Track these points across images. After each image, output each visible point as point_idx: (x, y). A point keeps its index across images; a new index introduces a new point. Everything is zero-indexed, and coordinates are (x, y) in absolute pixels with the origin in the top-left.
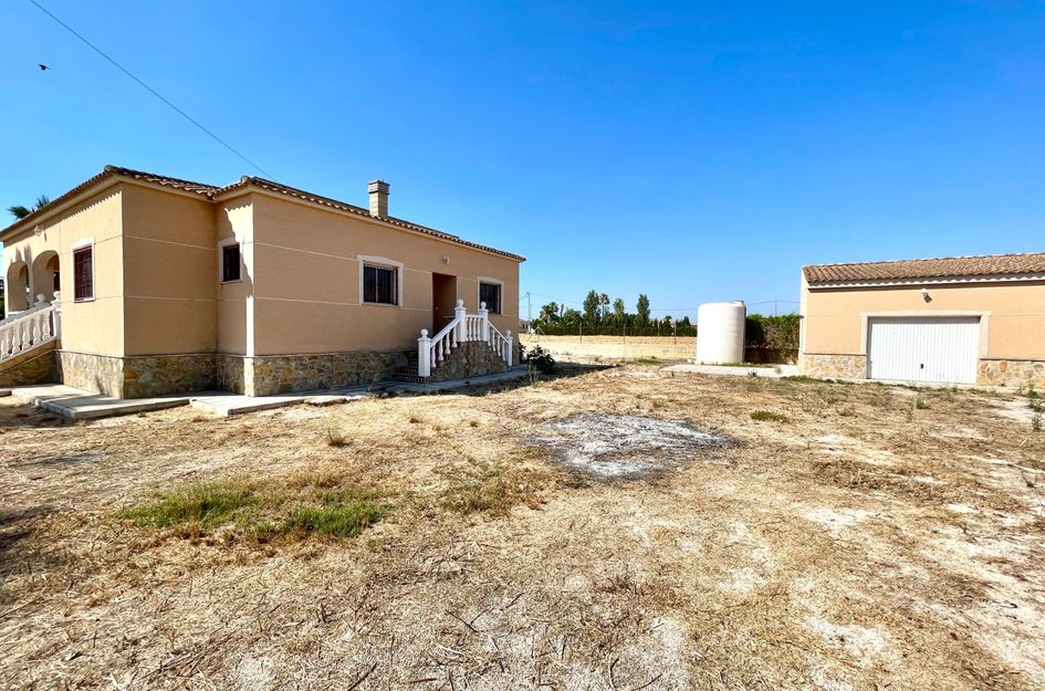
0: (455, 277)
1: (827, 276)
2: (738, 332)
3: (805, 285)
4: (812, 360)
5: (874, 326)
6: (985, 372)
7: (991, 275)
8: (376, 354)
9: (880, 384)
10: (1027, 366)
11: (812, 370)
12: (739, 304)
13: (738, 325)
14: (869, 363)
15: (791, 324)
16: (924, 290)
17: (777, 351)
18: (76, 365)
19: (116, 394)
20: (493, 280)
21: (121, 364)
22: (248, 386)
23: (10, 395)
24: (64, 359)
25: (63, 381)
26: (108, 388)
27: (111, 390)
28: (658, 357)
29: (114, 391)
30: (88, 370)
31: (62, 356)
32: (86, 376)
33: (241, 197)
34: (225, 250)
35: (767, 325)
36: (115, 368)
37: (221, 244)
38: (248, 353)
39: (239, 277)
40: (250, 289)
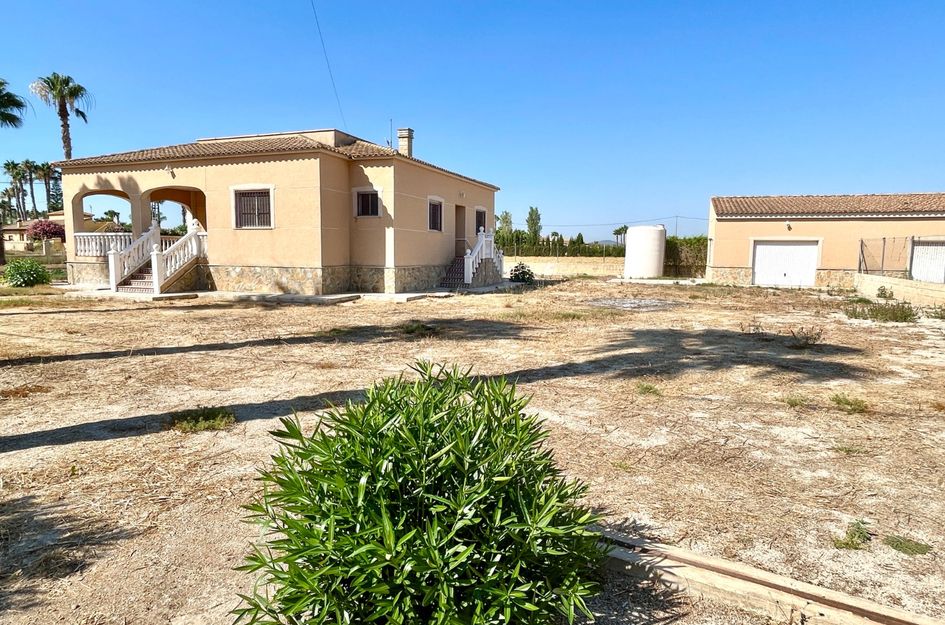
0: (464, 207)
2: (660, 251)
3: (713, 215)
4: (717, 271)
5: (758, 247)
8: (434, 267)
9: (759, 287)
10: (841, 273)
11: (716, 279)
12: (661, 228)
13: (660, 246)
14: (754, 273)
15: (700, 244)
16: (788, 222)
17: (689, 267)
18: (241, 275)
19: (309, 292)
20: (482, 208)
21: (319, 272)
22: (389, 287)
23: (197, 297)
24: (217, 271)
25: (213, 288)
26: (298, 289)
27: (302, 290)
28: (589, 274)
29: (306, 290)
30: (263, 278)
31: (212, 269)
32: (260, 282)
33: (381, 159)
34: (359, 194)
35: (682, 245)
36: (310, 275)
37: (355, 190)
38: (387, 266)
39: (377, 214)
40: (389, 223)
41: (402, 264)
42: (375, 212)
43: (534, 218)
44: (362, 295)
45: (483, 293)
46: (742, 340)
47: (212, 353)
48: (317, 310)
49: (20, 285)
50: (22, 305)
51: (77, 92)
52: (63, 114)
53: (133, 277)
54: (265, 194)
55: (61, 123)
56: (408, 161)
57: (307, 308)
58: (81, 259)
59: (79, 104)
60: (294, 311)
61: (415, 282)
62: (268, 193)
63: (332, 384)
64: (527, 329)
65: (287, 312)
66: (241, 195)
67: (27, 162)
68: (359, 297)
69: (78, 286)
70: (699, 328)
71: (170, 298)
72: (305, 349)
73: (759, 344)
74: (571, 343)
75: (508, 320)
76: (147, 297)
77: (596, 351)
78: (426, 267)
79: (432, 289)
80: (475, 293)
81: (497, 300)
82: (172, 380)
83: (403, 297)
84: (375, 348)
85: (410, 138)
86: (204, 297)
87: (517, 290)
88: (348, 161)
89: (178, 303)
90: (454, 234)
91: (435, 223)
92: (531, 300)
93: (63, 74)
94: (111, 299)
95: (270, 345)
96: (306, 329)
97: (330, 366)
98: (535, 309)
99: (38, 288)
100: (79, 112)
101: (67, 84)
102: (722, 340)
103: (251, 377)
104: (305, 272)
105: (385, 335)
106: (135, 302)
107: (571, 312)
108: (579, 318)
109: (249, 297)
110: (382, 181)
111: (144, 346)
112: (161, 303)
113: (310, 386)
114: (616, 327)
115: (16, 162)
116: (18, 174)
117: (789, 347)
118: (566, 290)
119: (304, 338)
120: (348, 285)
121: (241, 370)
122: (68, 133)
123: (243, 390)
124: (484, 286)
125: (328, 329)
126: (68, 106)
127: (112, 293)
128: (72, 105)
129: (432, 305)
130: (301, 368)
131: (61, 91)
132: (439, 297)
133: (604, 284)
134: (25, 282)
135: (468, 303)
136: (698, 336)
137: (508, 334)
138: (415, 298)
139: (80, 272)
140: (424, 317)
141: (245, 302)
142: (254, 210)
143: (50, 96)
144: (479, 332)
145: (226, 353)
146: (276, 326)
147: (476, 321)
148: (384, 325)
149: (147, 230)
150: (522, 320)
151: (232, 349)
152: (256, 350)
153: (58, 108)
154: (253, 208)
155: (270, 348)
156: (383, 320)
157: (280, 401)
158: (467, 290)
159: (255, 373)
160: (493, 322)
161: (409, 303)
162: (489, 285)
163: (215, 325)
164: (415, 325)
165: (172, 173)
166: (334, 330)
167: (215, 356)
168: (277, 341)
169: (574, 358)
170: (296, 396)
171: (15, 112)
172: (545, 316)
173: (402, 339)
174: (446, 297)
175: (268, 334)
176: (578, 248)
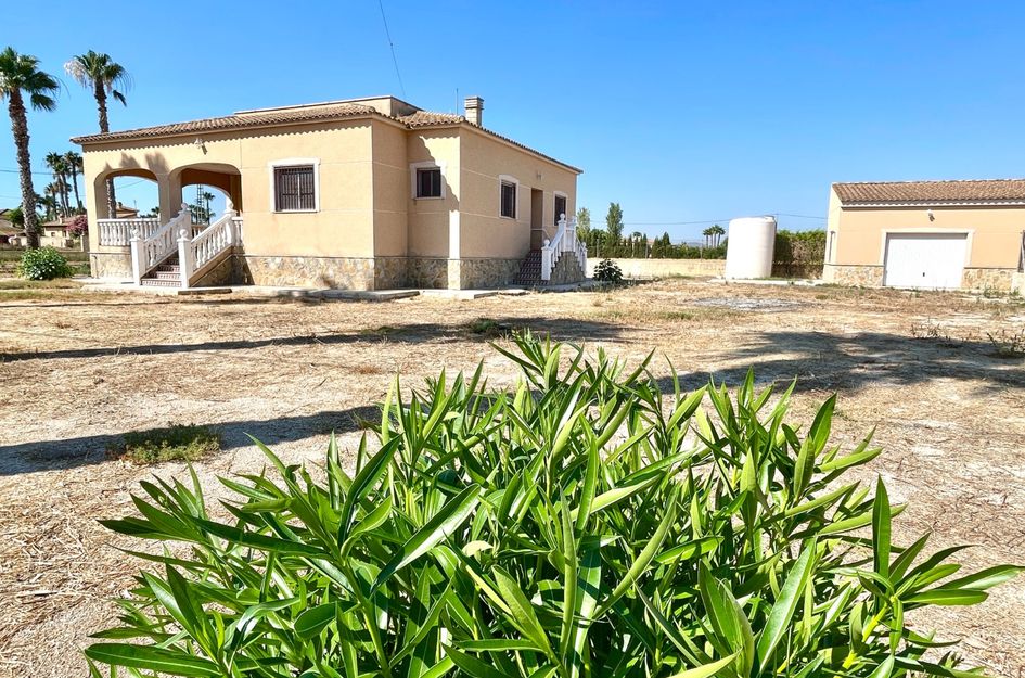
0: (542, 191)
1: (856, 195)
2: (768, 247)
3: (835, 202)
4: (840, 270)
5: (891, 241)
6: (968, 279)
7: (977, 199)
8: (506, 260)
9: (892, 289)
10: (995, 273)
11: (839, 279)
12: (770, 220)
13: (768, 241)
14: (885, 272)
15: (818, 239)
16: (929, 211)
17: (802, 267)
18: (281, 266)
19: (360, 287)
20: (562, 194)
21: (372, 263)
22: (454, 282)
23: (231, 291)
24: (254, 262)
25: (250, 283)
26: (346, 283)
27: (352, 284)
28: (683, 274)
29: (356, 284)
30: (306, 271)
31: (248, 260)
32: (303, 275)
33: (444, 129)
34: (418, 171)
35: (794, 240)
36: (360, 267)
37: (414, 166)
38: (451, 257)
39: (439, 195)
40: (454, 205)
41: (469, 254)
42: (437, 193)
43: (615, 215)
44: (421, 291)
45: (564, 291)
46: (918, 345)
47: (224, 352)
48: (367, 306)
49: (37, 278)
50: (28, 298)
51: (114, 72)
52: (101, 96)
53: (160, 268)
54: (309, 170)
55: (98, 106)
56: (478, 131)
57: (355, 304)
58: (105, 250)
59: (117, 85)
60: (338, 308)
61: (483, 277)
62: (312, 169)
63: (371, 395)
64: (628, 329)
65: (331, 308)
66: (281, 173)
67: (70, 154)
68: (418, 294)
69: (101, 280)
70: (851, 332)
71: (200, 293)
72: (344, 348)
73: (946, 352)
74: (691, 347)
75: (600, 320)
76: (173, 291)
77: (727, 356)
78: (497, 259)
79: (504, 287)
80: (555, 291)
81: (581, 299)
82: (156, 385)
83: (470, 294)
84: (434, 350)
85: (479, 108)
86: (238, 291)
87: (605, 289)
88: (406, 132)
89: (206, 298)
90: (529, 223)
91: (508, 208)
92: (622, 299)
93: (99, 53)
94: (132, 293)
95: (300, 343)
96: (350, 326)
97: (373, 371)
98: (631, 308)
99: (57, 281)
100: (116, 94)
101: (104, 63)
102: (889, 346)
103: (264, 384)
104: (355, 264)
105: (447, 335)
106: (158, 296)
107: (675, 311)
108: (689, 318)
109: (290, 292)
110: (445, 154)
111: (143, 342)
112: (187, 297)
113: (341, 396)
114: (741, 329)
115: (58, 154)
116: (60, 167)
117: (989, 356)
118: (662, 289)
119: (345, 336)
120: (404, 280)
121: (254, 374)
122: (106, 118)
123: (247, 401)
124: (565, 284)
125: (377, 327)
126: (105, 87)
127: (136, 287)
128: (109, 88)
129: (504, 302)
130: (333, 373)
131: (97, 71)
132: (512, 295)
133: (705, 284)
134: (42, 274)
135: (547, 301)
136: (854, 340)
137: (604, 336)
138: (484, 296)
139: (104, 264)
140: (495, 315)
141: (285, 297)
142: (296, 189)
143: (86, 76)
144: (566, 333)
145: (242, 352)
146: (314, 323)
147: (560, 320)
148: (445, 324)
149: (176, 215)
150: (619, 320)
151: (250, 348)
152: (280, 350)
153: (95, 90)
154: (294, 187)
155: (299, 347)
156: (446, 318)
157: (294, 419)
158: (545, 287)
159: (272, 378)
160: (583, 322)
161: (478, 300)
162: (569, 283)
163: (240, 321)
164: (485, 323)
165: (204, 148)
166: (385, 327)
167: (225, 356)
168: (310, 340)
169: (702, 366)
170: (320, 410)
171: (47, 93)
172: (645, 316)
173: (469, 339)
174: (520, 294)
175: (302, 332)
176: (664, 249)
